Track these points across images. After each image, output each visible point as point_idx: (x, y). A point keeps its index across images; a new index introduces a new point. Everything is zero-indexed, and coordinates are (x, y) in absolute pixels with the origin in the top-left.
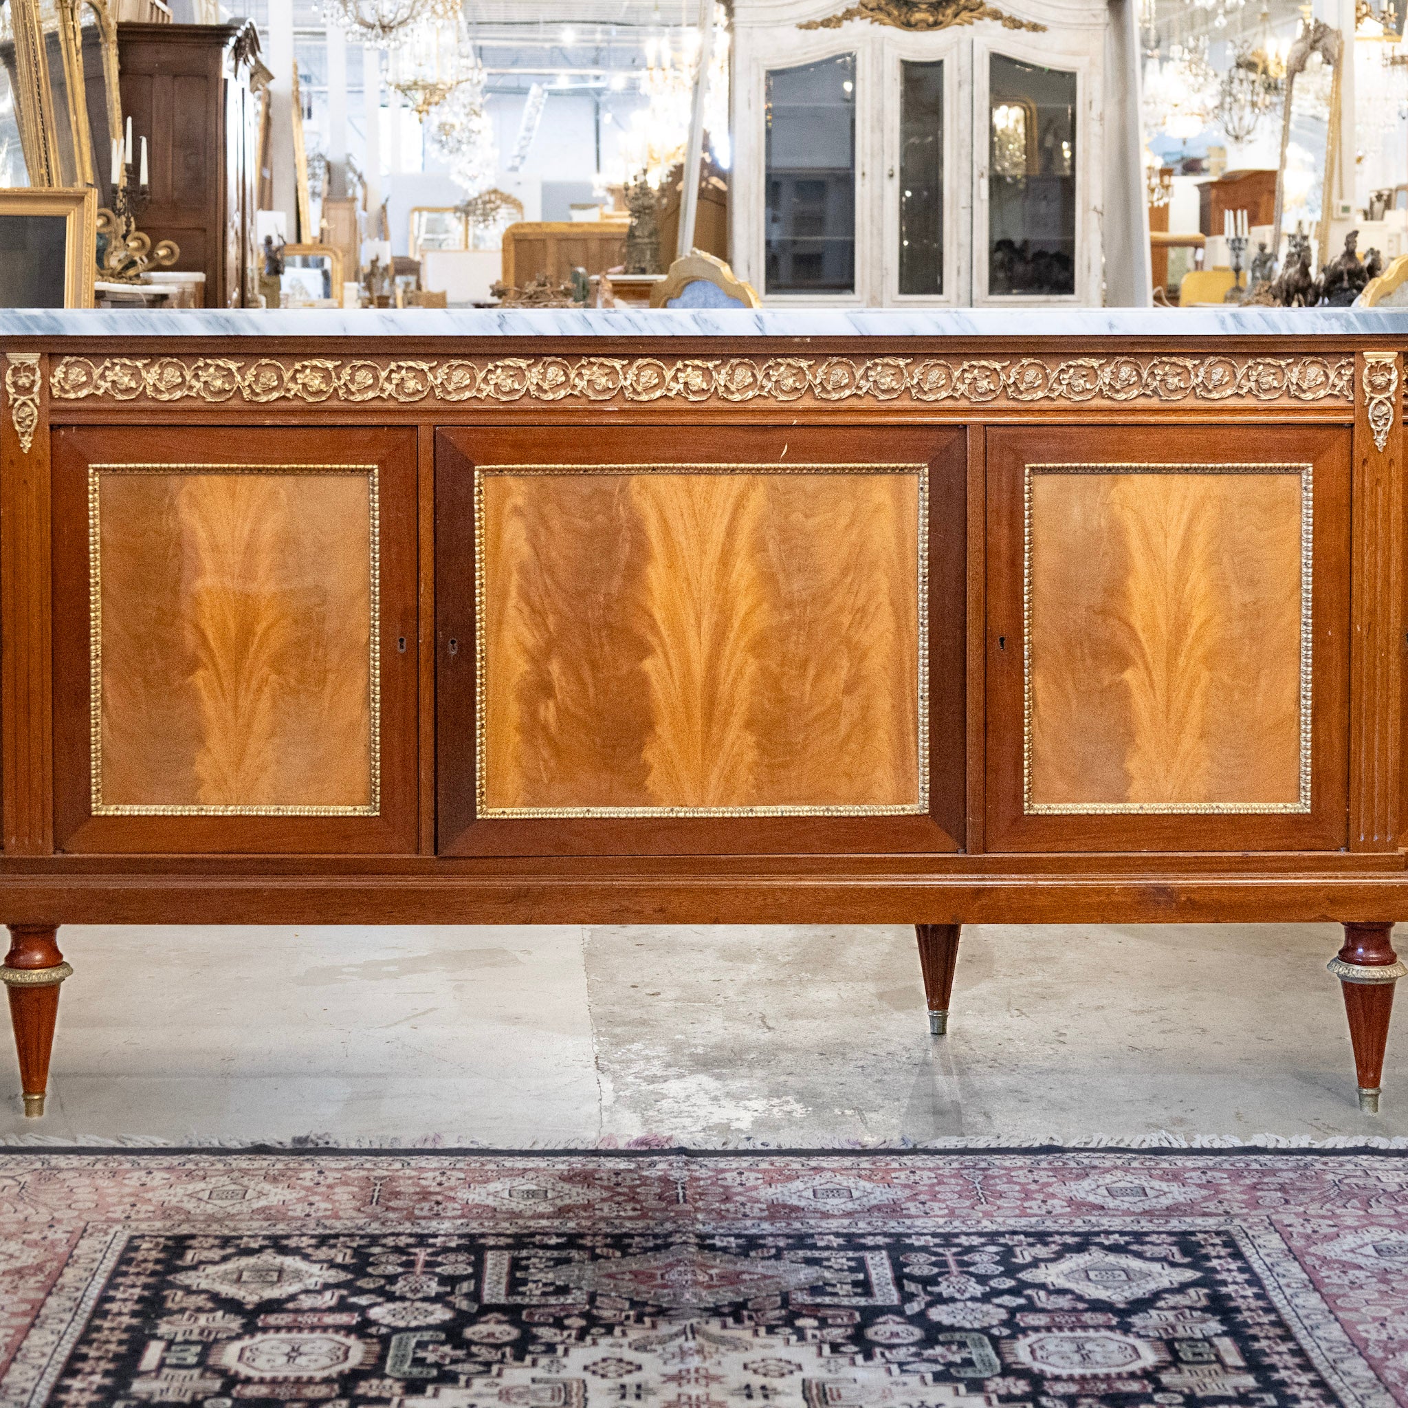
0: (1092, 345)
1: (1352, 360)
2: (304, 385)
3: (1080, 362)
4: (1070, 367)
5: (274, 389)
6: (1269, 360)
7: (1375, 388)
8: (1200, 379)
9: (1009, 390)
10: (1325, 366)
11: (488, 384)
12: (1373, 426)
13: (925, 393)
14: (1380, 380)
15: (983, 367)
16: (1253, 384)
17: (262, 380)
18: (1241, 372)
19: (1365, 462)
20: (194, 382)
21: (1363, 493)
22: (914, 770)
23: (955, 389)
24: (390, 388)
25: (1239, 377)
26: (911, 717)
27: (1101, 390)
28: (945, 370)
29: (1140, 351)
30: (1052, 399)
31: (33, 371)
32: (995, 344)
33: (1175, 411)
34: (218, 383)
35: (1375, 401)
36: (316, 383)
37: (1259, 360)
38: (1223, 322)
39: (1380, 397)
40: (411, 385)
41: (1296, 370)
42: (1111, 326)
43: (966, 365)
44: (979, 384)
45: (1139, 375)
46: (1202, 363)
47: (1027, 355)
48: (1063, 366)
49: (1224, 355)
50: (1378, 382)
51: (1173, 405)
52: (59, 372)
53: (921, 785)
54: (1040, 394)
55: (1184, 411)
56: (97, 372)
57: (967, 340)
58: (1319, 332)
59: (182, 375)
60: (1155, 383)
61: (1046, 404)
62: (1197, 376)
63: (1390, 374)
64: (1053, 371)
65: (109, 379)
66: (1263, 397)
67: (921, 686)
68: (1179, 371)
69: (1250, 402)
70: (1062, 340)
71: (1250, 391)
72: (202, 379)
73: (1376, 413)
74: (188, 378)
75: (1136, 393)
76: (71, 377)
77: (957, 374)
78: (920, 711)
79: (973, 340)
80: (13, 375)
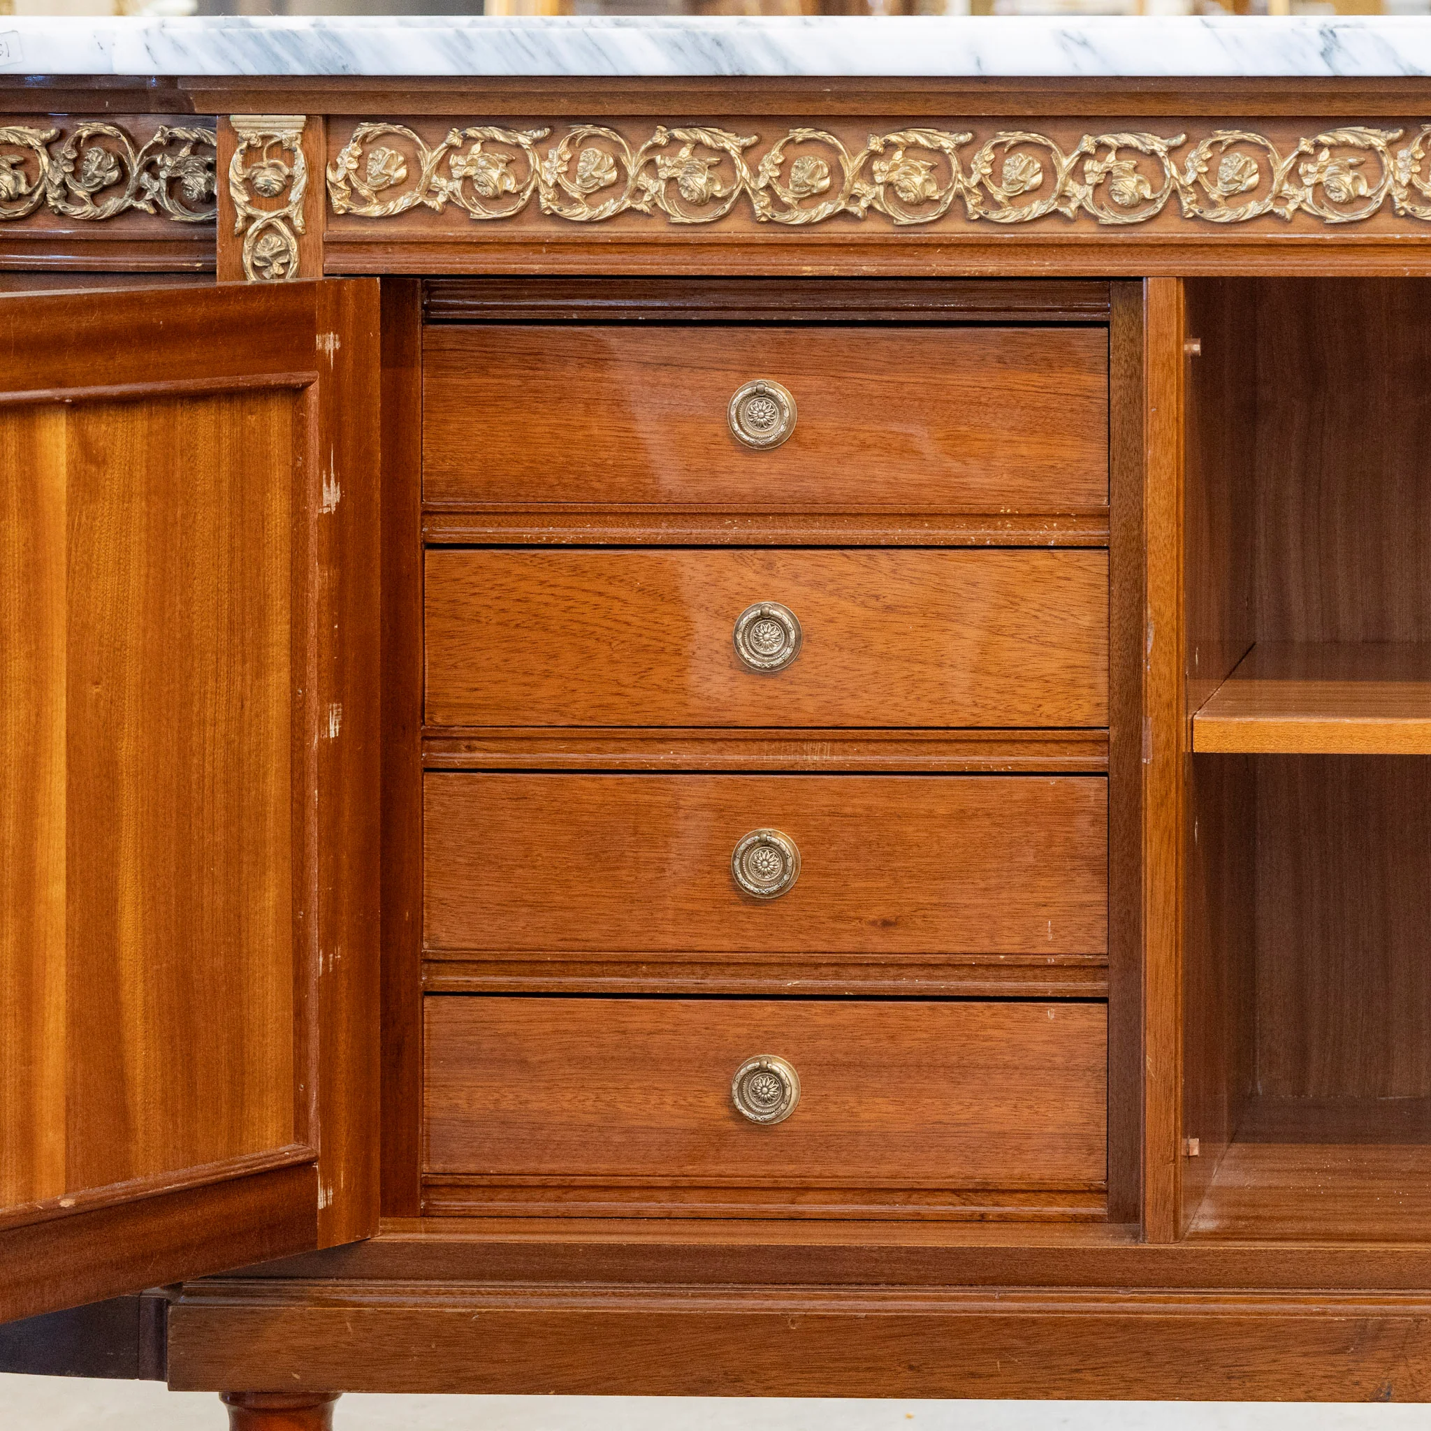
2: (889, 185)
5: (823, 194)
11: (1301, 185)
17: (796, 175)
20: (645, 181)
24: (1080, 193)
31: (288, 154)
34: (699, 182)
36: (917, 182)
40: (1129, 186)
52: (347, 157)
56: (430, 158)
59: (618, 165)
65: (456, 173)
72: (664, 174)
74: (632, 171)
76: (375, 168)
80: (245, 164)
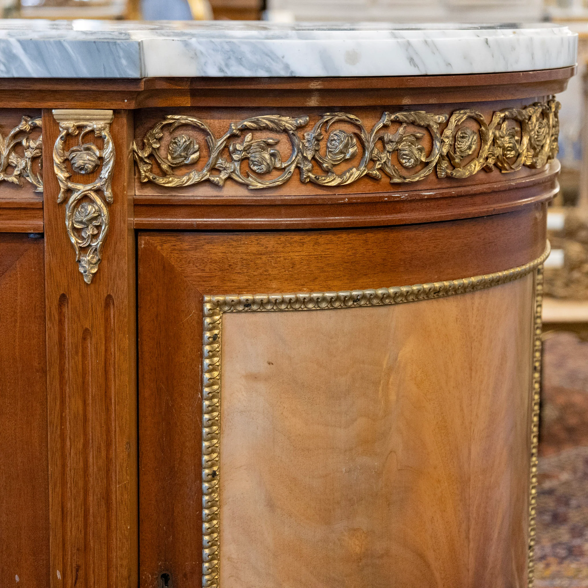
1: (38, 122)
7: (75, 173)
12: (73, 240)
14: (84, 159)
19: (63, 298)
21: (62, 352)
35: (75, 196)
39: (81, 188)
50: (79, 162)
63: (101, 148)
73: (78, 217)
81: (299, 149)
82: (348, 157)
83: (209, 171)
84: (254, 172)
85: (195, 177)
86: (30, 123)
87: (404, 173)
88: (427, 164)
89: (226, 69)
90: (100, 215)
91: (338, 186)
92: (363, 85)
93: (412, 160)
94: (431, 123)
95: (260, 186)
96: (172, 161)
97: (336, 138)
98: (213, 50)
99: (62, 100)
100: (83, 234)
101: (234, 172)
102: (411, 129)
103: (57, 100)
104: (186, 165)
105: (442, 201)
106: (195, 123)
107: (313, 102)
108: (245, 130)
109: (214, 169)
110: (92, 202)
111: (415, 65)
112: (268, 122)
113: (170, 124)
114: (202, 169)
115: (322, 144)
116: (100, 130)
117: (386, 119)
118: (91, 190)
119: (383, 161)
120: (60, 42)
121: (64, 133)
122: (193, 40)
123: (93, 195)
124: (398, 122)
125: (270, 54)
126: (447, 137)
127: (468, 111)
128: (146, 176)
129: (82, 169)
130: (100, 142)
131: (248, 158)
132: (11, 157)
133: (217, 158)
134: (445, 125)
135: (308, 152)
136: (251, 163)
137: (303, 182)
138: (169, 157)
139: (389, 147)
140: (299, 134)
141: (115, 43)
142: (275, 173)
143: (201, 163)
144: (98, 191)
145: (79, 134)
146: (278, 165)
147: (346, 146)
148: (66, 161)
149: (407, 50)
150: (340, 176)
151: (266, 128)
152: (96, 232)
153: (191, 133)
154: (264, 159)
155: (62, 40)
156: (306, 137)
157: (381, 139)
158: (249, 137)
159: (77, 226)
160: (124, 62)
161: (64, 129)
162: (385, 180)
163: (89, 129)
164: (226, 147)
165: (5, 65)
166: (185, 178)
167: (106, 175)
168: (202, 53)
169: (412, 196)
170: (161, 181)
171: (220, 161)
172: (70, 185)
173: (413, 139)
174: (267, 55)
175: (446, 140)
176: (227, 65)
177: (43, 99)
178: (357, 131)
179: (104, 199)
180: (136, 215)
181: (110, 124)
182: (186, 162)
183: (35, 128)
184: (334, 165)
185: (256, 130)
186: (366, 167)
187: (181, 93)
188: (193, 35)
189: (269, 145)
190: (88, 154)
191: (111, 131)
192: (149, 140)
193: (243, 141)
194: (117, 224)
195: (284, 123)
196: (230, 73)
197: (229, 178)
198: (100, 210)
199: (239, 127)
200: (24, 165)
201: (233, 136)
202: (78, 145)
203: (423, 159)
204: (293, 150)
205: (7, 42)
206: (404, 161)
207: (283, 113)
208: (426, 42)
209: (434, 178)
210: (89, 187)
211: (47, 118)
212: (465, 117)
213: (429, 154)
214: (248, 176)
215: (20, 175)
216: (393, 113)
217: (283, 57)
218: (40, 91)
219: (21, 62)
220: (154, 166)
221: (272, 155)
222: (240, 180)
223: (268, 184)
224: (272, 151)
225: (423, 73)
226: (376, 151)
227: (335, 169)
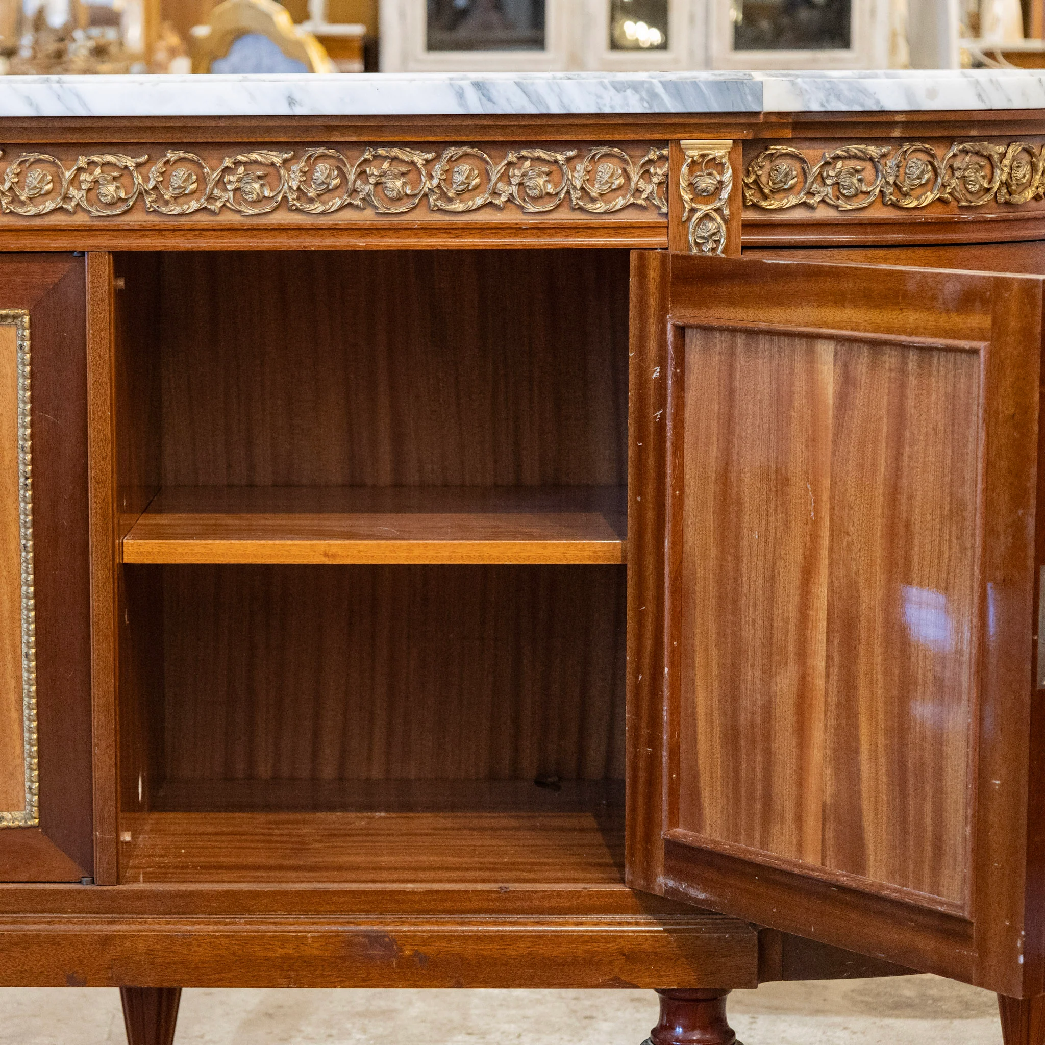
0: (268, 130)
1: (665, 152)
3: (254, 156)
4: (237, 163)
6: (540, 153)
7: (699, 195)
8: (435, 182)
9: (148, 199)
10: (625, 161)
13: (23, 204)
14: (706, 183)
15: (108, 163)
16: (515, 189)
18: (497, 170)
22: (18, 761)
23: (66, 198)
25: (494, 178)
26: (12, 683)
27: (285, 198)
28: (53, 169)
29: (342, 139)
30: (213, 213)
32: (119, 129)
33: (396, 230)
35: (698, 215)
37: (524, 153)
38: (461, 95)
39: (704, 208)
41: (580, 167)
42: (291, 101)
43: (82, 161)
44: (103, 191)
45: (343, 175)
46: (438, 157)
47: (175, 146)
48: (228, 162)
49: (472, 144)
50: (702, 186)
51: (395, 220)
53: (27, 784)
54: (194, 205)
55: (408, 230)
57: (78, 124)
58: (607, 110)
60: (368, 188)
61: (203, 220)
62: (431, 177)
63: (721, 173)
64: (213, 170)
66: (530, 208)
67: (25, 638)
68: (404, 169)
69: (511, 216)
70: (222, 123)
71: (511, 199)
73: (700, 233)
75: (338, 202)
77: (68, 175)
78: (25, 675)
79: (89, 124)
81: (883, 175)
82: (923, 182)
83: (805, 194)
84: (843, 195)
85: (793, 200)
86: (658, 153)
87: (969, 197)
88: (988, 190)
89: (826, 104)
90: (719, 231)
91: (915, 208)
92: (941, 118)
93: (977, 186)
94: (993, 153)
95: (849, 207)
96: (773, 186)
97: (914, 165)
98: (816, 88)
99: (691, 132)
100: (704, 248)
101: (826, 195)
102: (976, 159)
103: (686, 132)
104: (785, 190)
105: (1001, 224)
106: (794, 152)
107: (896, 133)
108: (837, 158)
109: (810, 194)
110: (712, 219)
111: (983, 101)
112: (857, 151)
113: (772, 154)
114: (799, 193)
115: (901, 170)
116: (721, 157)
117: (955, 149)
118: (712, 209)
119: (952, 187)
120: (695, 82)
121: (689, 161)
122: (799, 80)
123: (714, 214)
124: (965, 152)
125: (864, 91)
126: (1006, 166)
127: (1022, 143)
128: (751, 200)
129: (704, 191)
130: (720, 168)
131: (838, 183)
132: (640, 183)
133: (812, 183)
134: (1003, 155)
135: (891, 178)
136: (841, 187)
137: (885, 204)
138: (770, 183)
139: (957, 174)
140: (882, 162)
141: (742, 83)
142: (862, 196)
143: (797, 188)
144: (718, 210)
145: (702, 161)
146: (865, 189)
147: (923, 172)
148: (691, 184)
149: (976, 88)
150: (918, 198)
151: (855, 157)
152: (715, 246)
153: (789, 161)
154: (852, 183)
155: (697, 80)
156: (888, 164)
157: (951, 167)
158: (839, 164)
159: (699, 241)
160: (749, 98)
161: (689, 157)
162: (954, 203)
163: (711, 157)
164: (821, 173)
165: (648, 102)
166: (785, 201)
167: (726, 196)
168: (806, 91)
169: (979, 217)
170: (764, 204)
171: (815, 185)
172: (694, 205)
173: (977, 166)
174: (861, 91)
175: (1005, 169)
176: (827, 101)
177: (674, 132)
178: (931, 159)
179: (723, 218)
180: (743, 234)
181: (729, 152)
182: (786, 187)
183: (662, 158)
184: (912, 189)
185: (845, 158)
186: (938, 191)
187: (785, 125)
188: (798, 76)
189: (857, 171)
190: (710, 178)
191: (730, 159)
192: (753, 168)
193: (834, 169)
194: (733, 239)
195: (870, 152)
196: (829, 109)
197: (823, 201)
198: (719, 227)
199: (832, 155)
200: (651, 189)
201: (827, 164)
202: (701, 170)
203: (986, 186)
204: (877, 176)
205: (651, 83)
206: (970, 187)
207: (869, 143)
208: (991, 81)
209: (993, 203)
210: (709, 207)
211: (674, 149)
212: (1020, 148)
213: (990, 182)
214: (838, 198)
215: (647, 199)
216: (961, 143)
217: (875, 94)
218: (672, 124)
219: (662, 100)
220: (757, 191)
221: (860, 180)
222: (832, 202)
223: (856, 206)
224: (860, 177)
225: (989, 108)
226: (947, 178)
227: (912, 193)
